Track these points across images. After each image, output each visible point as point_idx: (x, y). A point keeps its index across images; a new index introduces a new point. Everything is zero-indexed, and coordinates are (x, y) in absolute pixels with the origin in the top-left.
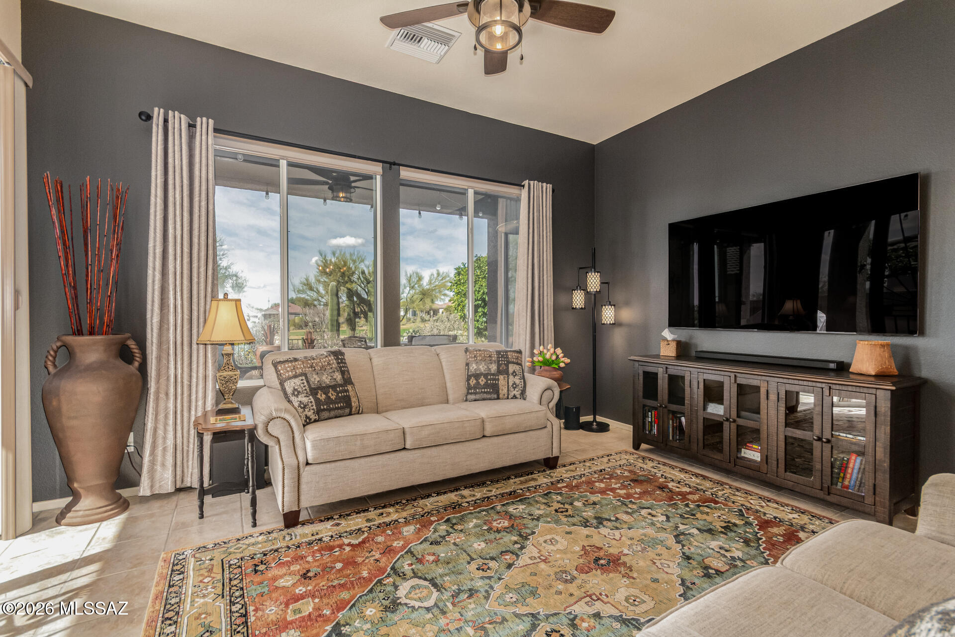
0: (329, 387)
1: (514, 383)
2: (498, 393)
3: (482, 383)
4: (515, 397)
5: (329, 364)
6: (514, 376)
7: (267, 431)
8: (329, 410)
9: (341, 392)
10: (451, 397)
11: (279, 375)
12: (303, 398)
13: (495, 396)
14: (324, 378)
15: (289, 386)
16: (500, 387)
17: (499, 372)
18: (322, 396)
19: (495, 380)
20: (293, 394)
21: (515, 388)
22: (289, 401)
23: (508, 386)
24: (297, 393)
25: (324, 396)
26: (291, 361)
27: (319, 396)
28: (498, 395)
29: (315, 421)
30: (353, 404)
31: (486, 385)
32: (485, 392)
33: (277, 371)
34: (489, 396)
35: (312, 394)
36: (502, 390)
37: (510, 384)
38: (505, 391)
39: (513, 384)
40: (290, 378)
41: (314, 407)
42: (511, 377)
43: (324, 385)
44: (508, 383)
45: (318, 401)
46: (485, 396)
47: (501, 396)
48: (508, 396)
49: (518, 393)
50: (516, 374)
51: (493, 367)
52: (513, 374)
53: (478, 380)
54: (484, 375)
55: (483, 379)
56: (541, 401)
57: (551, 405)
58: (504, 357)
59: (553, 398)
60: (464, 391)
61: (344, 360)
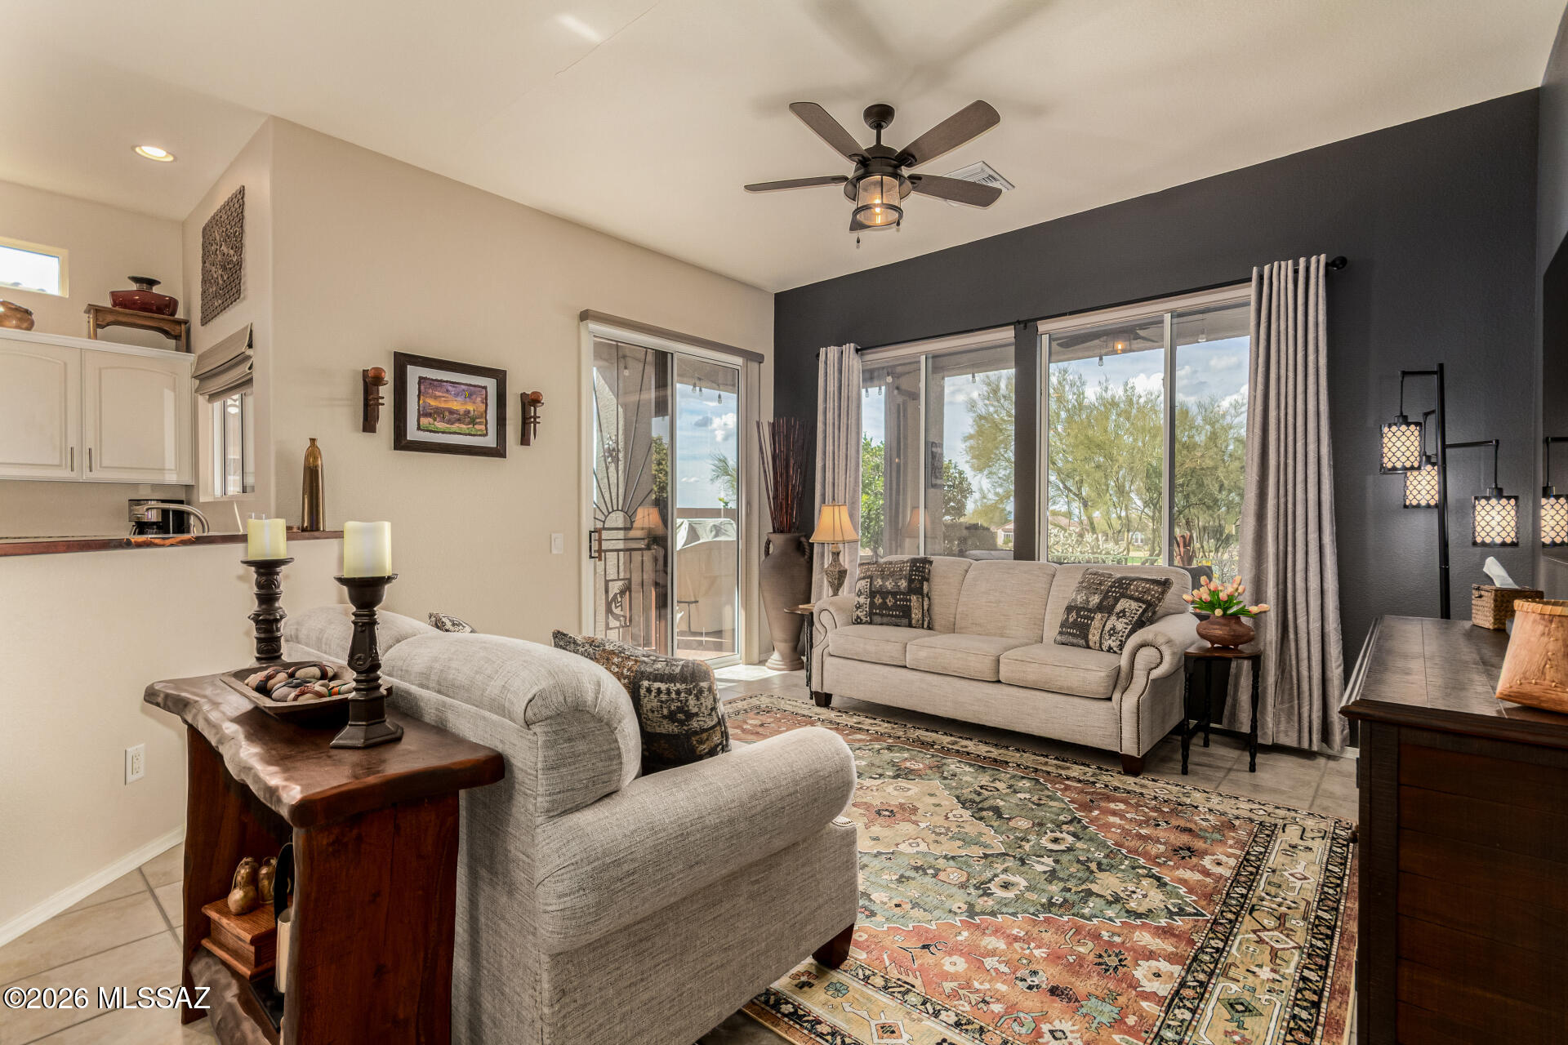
0: (889, 592)
1: (1113, 629)
2: (1086, 638)
3: (1071, 620)
4: (1110, 649)
6: (1118, 618)
8: (882, 615)
9: (900, 600)
10: (1045, 637)
13: (1082, 642)
14: (887, 583)
16: (1092, 630)
17: (1100, 608)
18: (878, 600)
21: (1111, 635)
23: (1102, 631)
28: (1087, 642)
30: (913, 616)
31: (1075, 624)
32: (1070, 634)
34: (1075, 641)
36: (1094, 635)
37: (1107, 628)
38: (1097, 638)
39: (1111, 629)
42: (1114, 618)
44: (1104, 627)
46: (1071, 639)
47: (1091, 644)
48: (1101, 646)
49: (1114, 644)
50: (1124, 616)
51: (1095, 600)
52: (1118, 614)
53: (1068, 615)
54: (1078, 609)
55: (1074, 614)
56: (1133, 663)
57: (1155, 674)
58: (1122, 587)
59: (1161, 662)
60: (1058, 629)
61: (924, 568)
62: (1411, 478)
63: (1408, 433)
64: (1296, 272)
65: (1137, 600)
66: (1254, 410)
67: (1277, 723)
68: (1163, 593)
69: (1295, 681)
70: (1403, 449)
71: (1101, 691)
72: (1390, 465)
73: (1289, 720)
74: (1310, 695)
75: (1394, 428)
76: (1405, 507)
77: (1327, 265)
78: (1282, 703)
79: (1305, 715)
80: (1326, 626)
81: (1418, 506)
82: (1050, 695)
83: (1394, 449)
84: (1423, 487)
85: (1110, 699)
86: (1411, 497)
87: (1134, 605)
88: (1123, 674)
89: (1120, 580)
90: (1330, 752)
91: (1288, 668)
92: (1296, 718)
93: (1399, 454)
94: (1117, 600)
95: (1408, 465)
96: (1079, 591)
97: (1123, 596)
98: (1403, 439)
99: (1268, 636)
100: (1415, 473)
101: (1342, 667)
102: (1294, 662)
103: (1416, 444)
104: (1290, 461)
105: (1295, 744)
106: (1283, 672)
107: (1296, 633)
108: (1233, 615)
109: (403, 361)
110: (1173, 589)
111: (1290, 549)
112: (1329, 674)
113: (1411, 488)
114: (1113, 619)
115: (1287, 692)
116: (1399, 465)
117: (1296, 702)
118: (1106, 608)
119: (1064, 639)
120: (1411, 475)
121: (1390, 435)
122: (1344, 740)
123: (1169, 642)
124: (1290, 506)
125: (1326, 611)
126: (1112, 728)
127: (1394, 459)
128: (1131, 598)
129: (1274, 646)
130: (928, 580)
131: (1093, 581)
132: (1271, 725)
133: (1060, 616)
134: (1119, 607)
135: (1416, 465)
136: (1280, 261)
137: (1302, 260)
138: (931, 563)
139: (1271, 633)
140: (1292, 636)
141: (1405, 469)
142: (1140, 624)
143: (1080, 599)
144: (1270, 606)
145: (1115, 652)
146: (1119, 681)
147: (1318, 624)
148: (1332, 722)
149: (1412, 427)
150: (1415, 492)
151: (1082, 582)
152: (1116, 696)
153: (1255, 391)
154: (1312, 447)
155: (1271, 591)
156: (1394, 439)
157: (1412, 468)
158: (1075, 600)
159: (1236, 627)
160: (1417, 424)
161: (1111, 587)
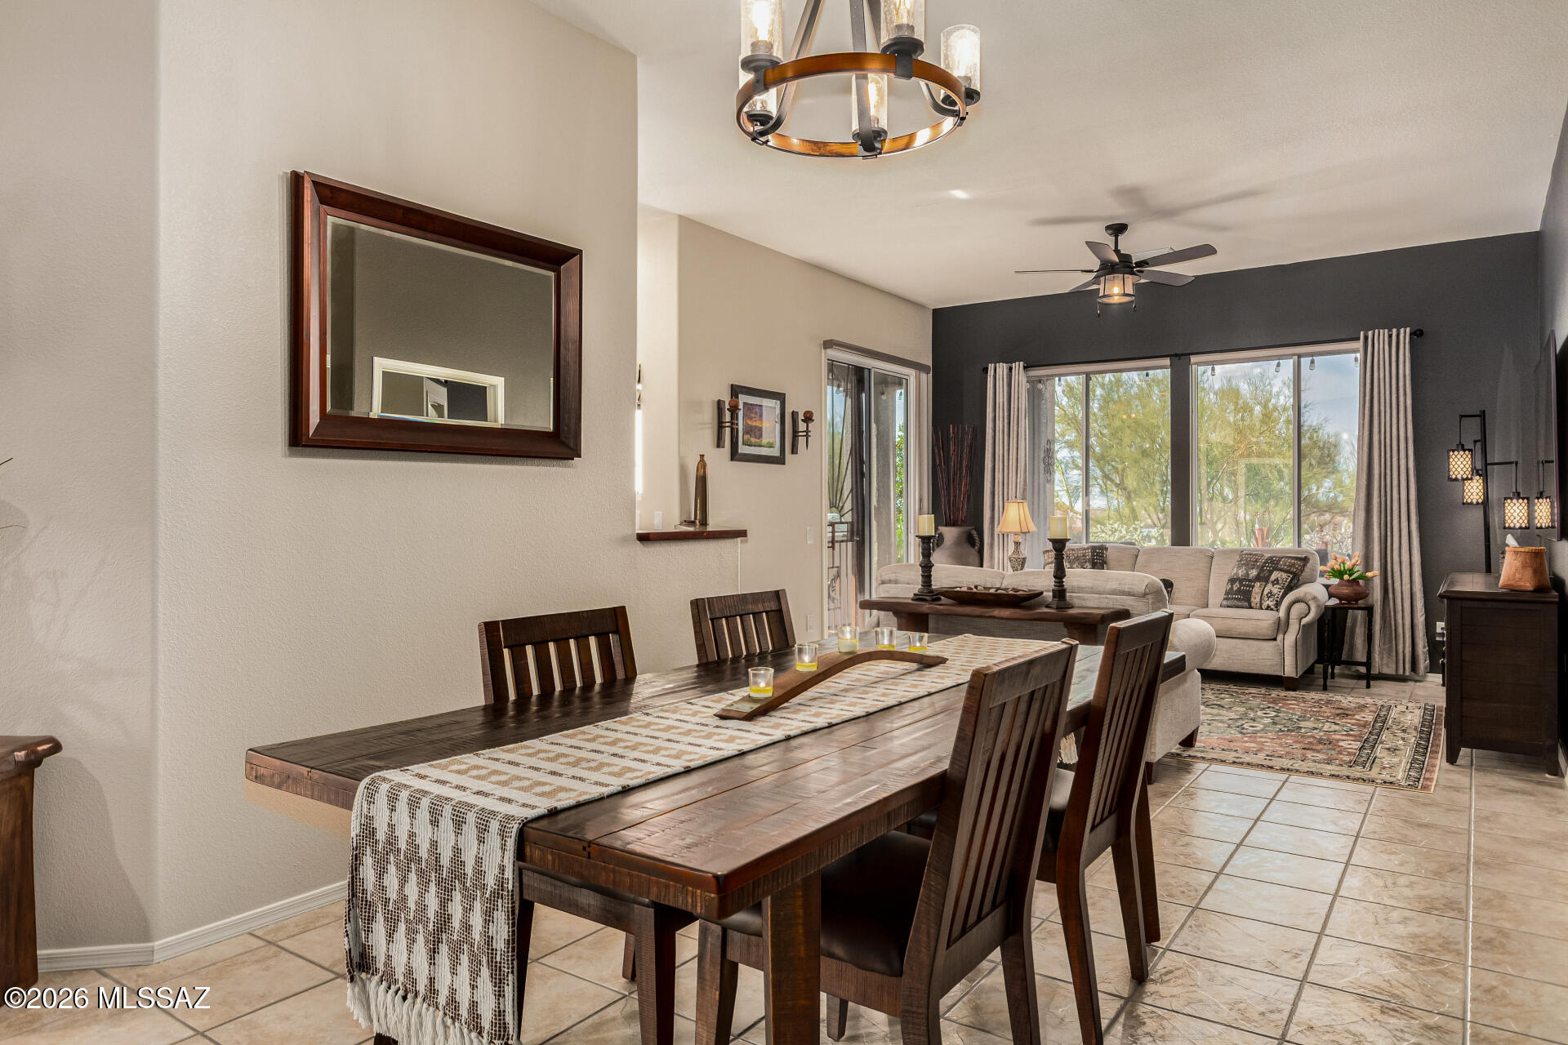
1: (1271, 592)
2: (1249, 601)
3: (1235, 588)
4: (1268, 608)
6: (1273, 585)
10: (1211, 602)
13: (1246, 604)
16: (1253, 595)
17: (1258, 578)
19: (1250, 586)
21: (1269, 597)
23: (1262, 595)
28: (1250, 603)
31: (1239, 591)
32: (1234, 599)
34: (1239, 604)
36: (1255, 598)
37: (1265, 592)
38: (1258, 599)
39: (1269, 593)
44: (1262, 592)
46: (1236, 602)
47: (1253, 605)
48: (1261, 605)
49: (1271, 603)
50: (1278, 583)
51: (1254, 573)
52: (1273, 582)
53: (1232, 585)
54: (1241, 581)
55: (1237, 584)
56: (1289, 615)
57: (1304, 621)
58: (1273, 563)
59: (1309, 613)
60: (1223, 596)
61: (1103, 553)
62: (1467, 484)
63: (1464, 456)
64: (1390, 336)
65: (1286, 571)
66: (1363, 433)
67: (1382, 659)
68: (1304, 566)
69: (1393, 628)
70: (1462, 466)
71: (1269, 633)
72: (1454, 477)
73: (1389, 655)
74: (1404, 637)
75: (1456, 453)
76: (1464, 504)
77: (1411, 334)
78: (1384, 644)
79: (1401, 651)
80: (1414, 587)
81: (1471, 503)
82: (1231, 640)
83: (1456, 466)
84: (1474, 491)
85: (1275, 639)
86: (1467, 497)
87: (1284, 575)
88: (1282, 623)
89: (1271, 558)
90: (1417, 678)
91: (1388, 618)
92: (1394, 654)
93: (1459, 470)
94: (1271, 573)
95: (1465, 476)
96: (1239, 567)
97: (1276, 569)
98: (1462, 459)
99: (1375, 595)
100: (1469, 482)
101: (1424, 616)
102: (1392, 614)
103: (1470, 463)
104: (1388, 472)
105: (1393, 673)
106: (1385, 623)
107: (1394, 594)
108: (1354, 580)
109: (736, 391)
110: (1311, 562)
111: (1389, 533)
112: (1416, 621)
113: (1467, 491)
114: (1269, 586)
115: (1387, 636)
116: (1459, 477)
117: (1394, 642)
118: (1263, 578)
119: (1229, 603)
120: (1467, 483)
121: (1454, 456)
122: (1426, 668)
123: (1315, 598)
124: (1389, 503)
125: (1413, 578)
126: (1277, 659)
127: (1456, 473)
128: (1282, 570)
129: (1379, 603)
130: (1106, 563)
131: (1247, 559)
132: (1377, 660)
133: (1224, 586)
134: (1273, 577)
135: (1469, 476)
136: (1379, 329)
137: (1394, 330)
138: (1106, 549)
139: (1377, 595)
140: (1391, 596)
141: (1463, 480)
142: (1290, 588)
143: (1241, 573)
144: (1375, 573)
145: (1272, 610)
146: (1282, 626)
147: (1409, 586)
148: (1418, 655)
149: (1467, 452)
150: (1469, 494)
151: (1241, 561)
152: (1280, 637)
153: (1364, 420)
154: (1403, 462)
155: (1376, 563)
156: (1456, 460)
157: (1467, 479)
158: (1237, 574)
159: (1357, 588)
160: (1470, 450)
161: (1265, 563)
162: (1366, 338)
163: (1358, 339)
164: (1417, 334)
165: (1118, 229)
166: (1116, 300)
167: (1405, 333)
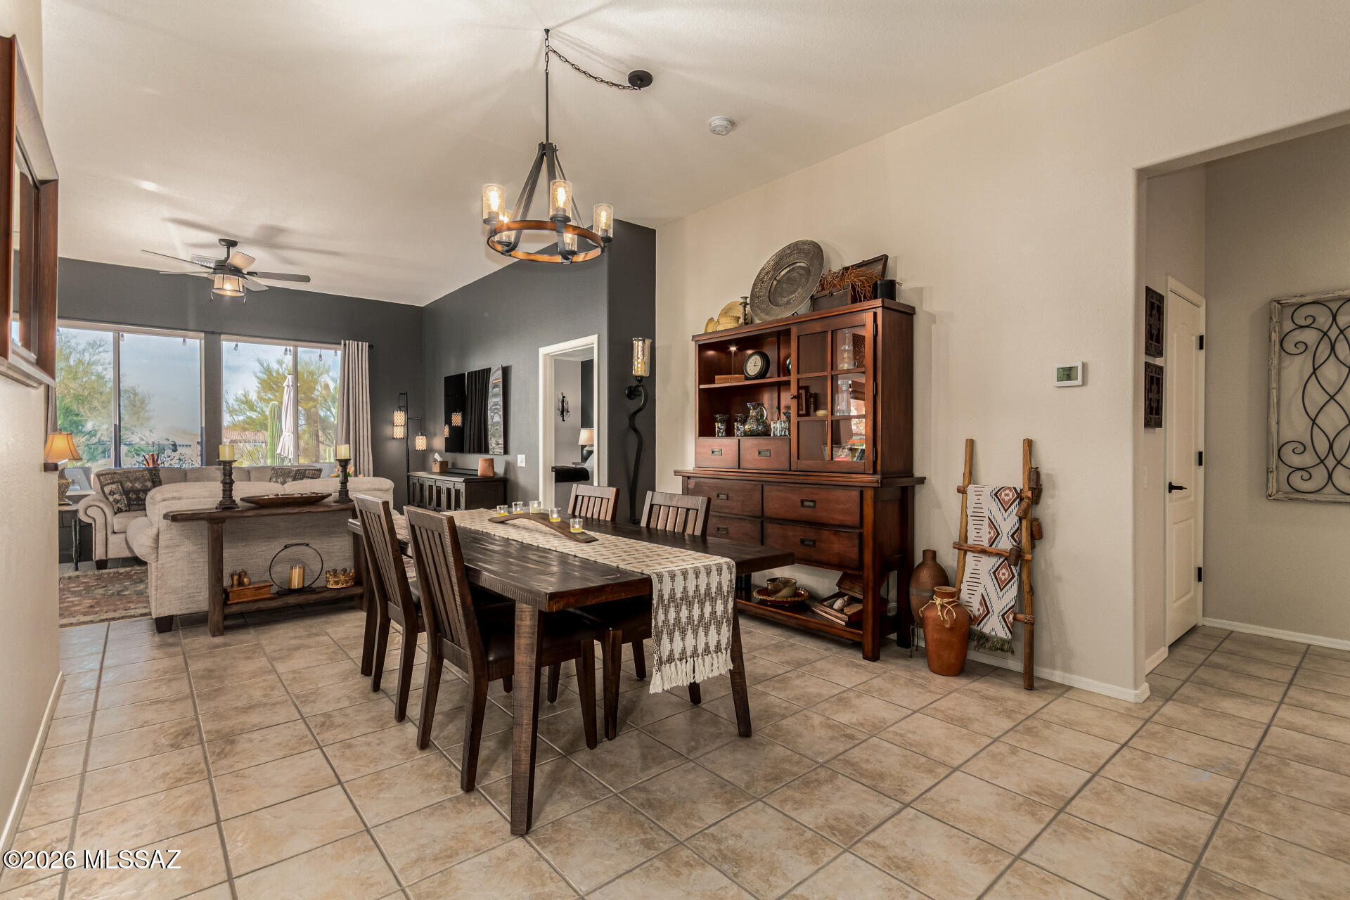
5: (142, 476)
7: (86, 513)
11: (101, 482)
12: (117, 497)
15: (107, 490)
20: (110, 494)
22: (107, 499)
24: (112, 493)
25: (134, 496)
26: (111, 474)
27: (131, 495)
29: (126, 511)
33: (99, 480)
35: (125, 494)
40: (108, 484)
41: (126, 502)
43: (135, 489)
45: (129, 499)
162: (345, 345)
163: (340, 344)
164: (370, 347)
165: (231, 244)
166: (229, 293)
167: (366, 345)
